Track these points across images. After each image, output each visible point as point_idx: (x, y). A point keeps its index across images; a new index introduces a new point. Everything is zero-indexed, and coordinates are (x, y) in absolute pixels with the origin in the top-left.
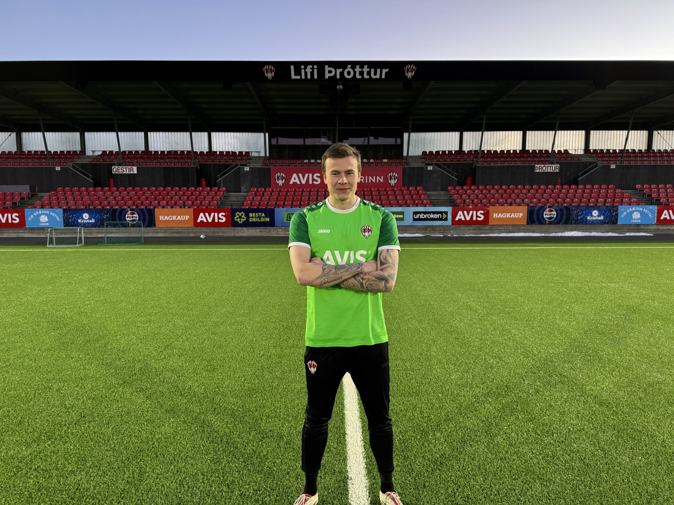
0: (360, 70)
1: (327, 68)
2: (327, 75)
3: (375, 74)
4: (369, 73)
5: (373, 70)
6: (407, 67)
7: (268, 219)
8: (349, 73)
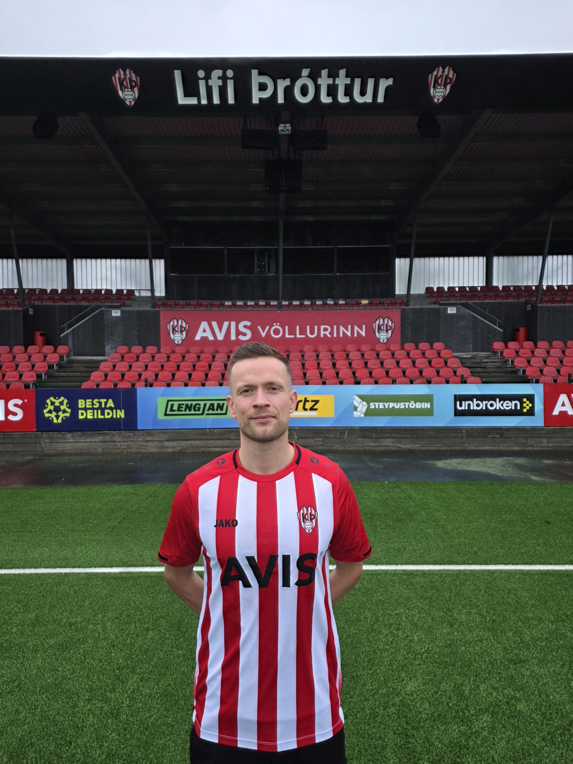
0: (330, 81)
1: (256, 79)
2: (256, 96)
3: (363, 93)
4: (348, 91)
5: (358, 82)
6: (435, 73)
7: (121, 414)
8: (304, 91)
